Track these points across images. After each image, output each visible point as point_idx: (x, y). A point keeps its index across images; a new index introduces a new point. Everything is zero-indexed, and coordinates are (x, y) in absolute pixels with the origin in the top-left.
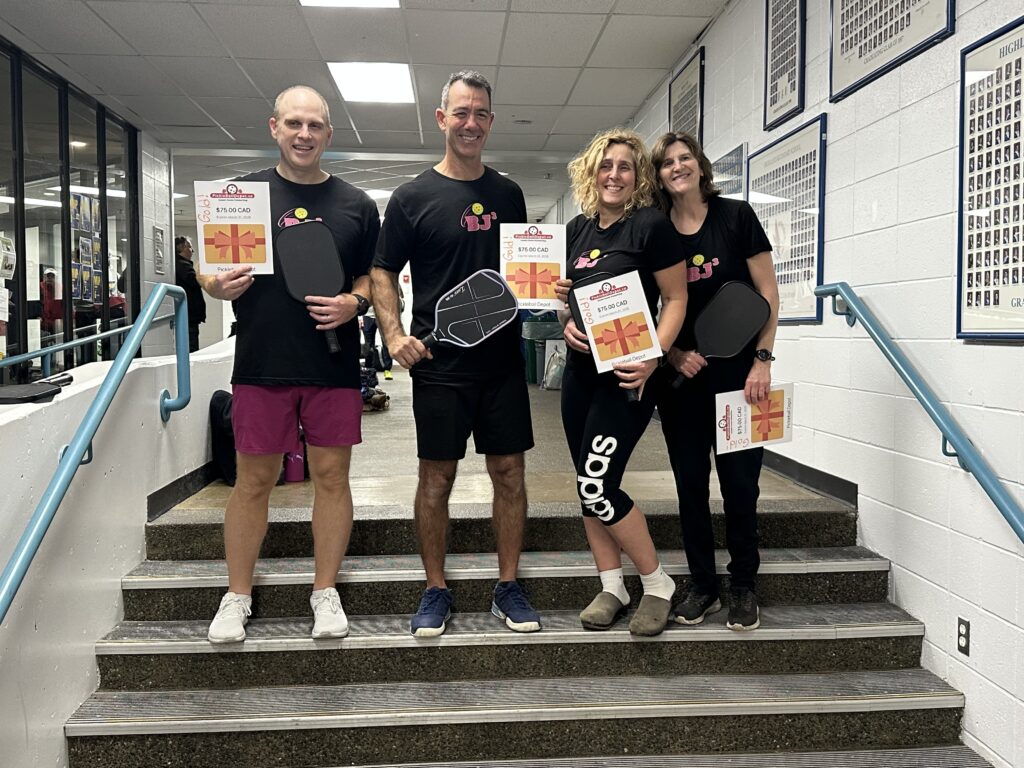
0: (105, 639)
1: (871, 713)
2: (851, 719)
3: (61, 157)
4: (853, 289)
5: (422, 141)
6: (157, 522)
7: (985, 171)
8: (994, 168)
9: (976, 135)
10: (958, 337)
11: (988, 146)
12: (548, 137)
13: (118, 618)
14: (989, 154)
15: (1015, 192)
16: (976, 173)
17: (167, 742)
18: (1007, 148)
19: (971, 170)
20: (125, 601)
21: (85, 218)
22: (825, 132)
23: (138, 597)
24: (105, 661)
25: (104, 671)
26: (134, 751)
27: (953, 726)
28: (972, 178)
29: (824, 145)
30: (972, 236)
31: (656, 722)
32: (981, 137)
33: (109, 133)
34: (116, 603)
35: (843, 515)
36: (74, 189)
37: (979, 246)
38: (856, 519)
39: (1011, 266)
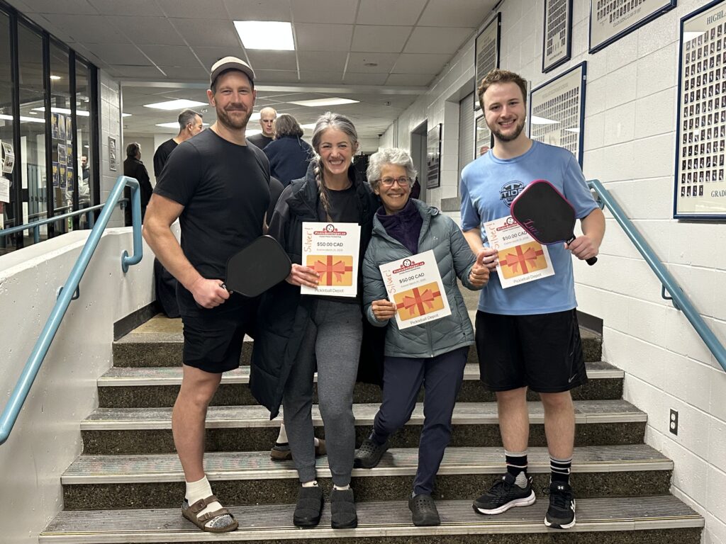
0: (87, 419)
1: (609, 473)
2: (596, 477)
3: (45, 88)
4: (603, 184)
5: (299, 78)
6: (120, 342)
7: (695, 103)
8: (701, 101)
9: (690, 78)
10: (675, 218)
11: (698, 86)
12: (388, 76)
13: (95, 405)
14: (698, 91)
15: (715, 118)
16: (689, 104)
17: (131, 489)
18: (711, 87)
19: (686, 102)
20: (99, 394)
21: (61, 131)
22: (586, 75)
23: (109, 392)
24: (87, 435)
25: (86, 442)
26: (108, 494)
27: (666, 483)
28: (687, 108)
29: (584, 83)
30: (685, 148)
31: (463, 477)
32: (693, 79)
33: (78, 71)
34: (94, 395)
35: (593, 340)
36: (54, 110)
37: (690, 155)
38: (602, 343)
39: (711, 169)
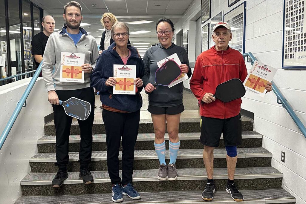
0: (32, 158)
1: (255, 179)
2: (249, 181)
3: (20, 18)
4: (253, 55)
6: (47, 125)
8: (293, 16)
9: (288, 7)
10: (283, 68)
12: (166, 10)
13: (36, 152)
14: (292, 12)
15: (299, 24)
17: (50, 187)
18: (297, 10)
19: (287, 18)
21: (28, 36)
22: (246, 7)
23: (42, 146)
24: (32, 164)
25: (32, 167)
26: (40, 189)
27: (280, 183)
29: (245, 11)
30: (287, 37)
31: (192, 181)
33: (34, 11)
34: (36, 147)
35: (249, 122)
36: (24, 28)
37: (289, 40)
38: (253, 123)
39: (298, 46)
